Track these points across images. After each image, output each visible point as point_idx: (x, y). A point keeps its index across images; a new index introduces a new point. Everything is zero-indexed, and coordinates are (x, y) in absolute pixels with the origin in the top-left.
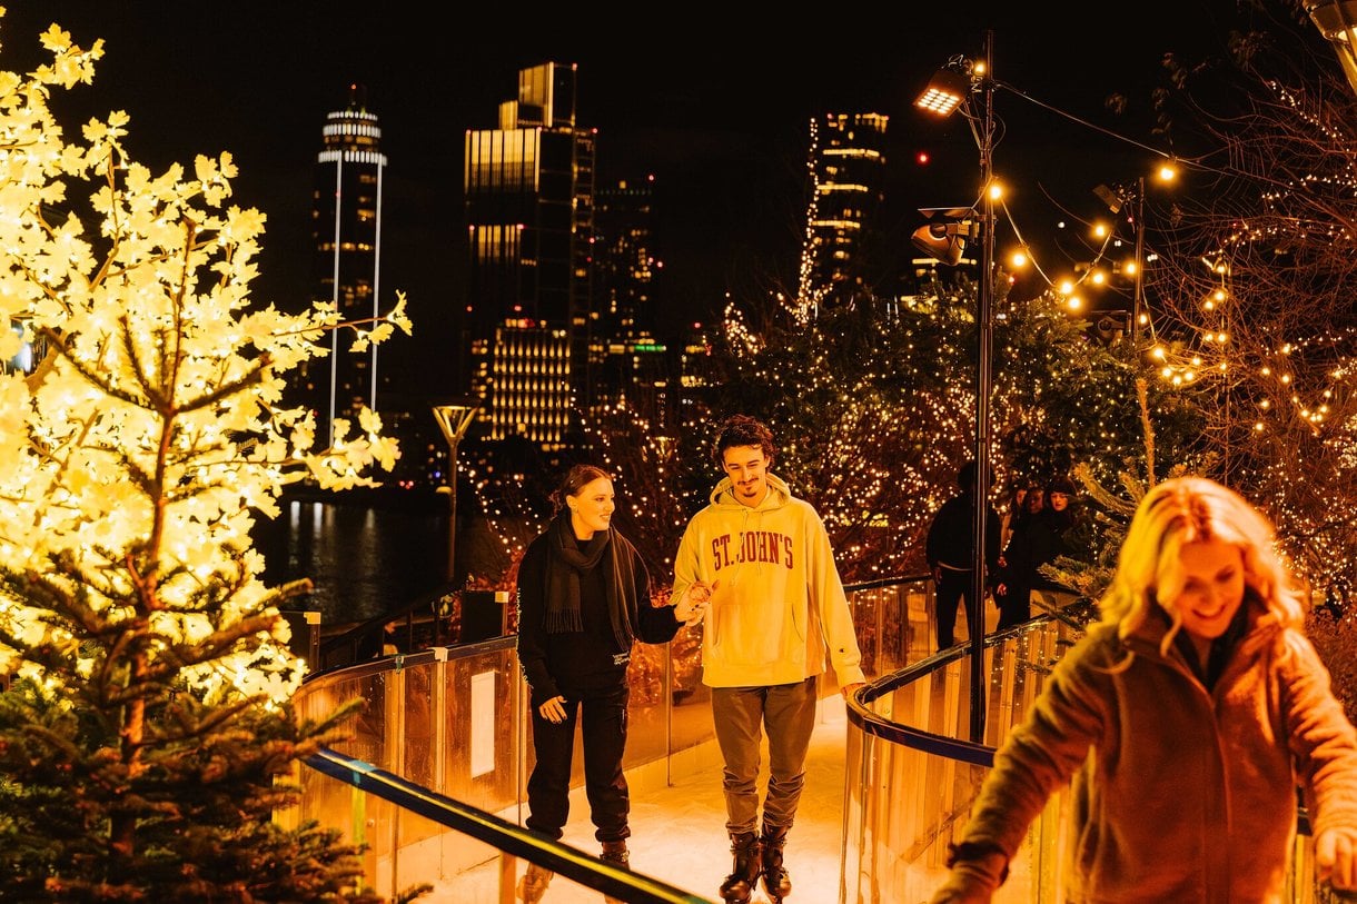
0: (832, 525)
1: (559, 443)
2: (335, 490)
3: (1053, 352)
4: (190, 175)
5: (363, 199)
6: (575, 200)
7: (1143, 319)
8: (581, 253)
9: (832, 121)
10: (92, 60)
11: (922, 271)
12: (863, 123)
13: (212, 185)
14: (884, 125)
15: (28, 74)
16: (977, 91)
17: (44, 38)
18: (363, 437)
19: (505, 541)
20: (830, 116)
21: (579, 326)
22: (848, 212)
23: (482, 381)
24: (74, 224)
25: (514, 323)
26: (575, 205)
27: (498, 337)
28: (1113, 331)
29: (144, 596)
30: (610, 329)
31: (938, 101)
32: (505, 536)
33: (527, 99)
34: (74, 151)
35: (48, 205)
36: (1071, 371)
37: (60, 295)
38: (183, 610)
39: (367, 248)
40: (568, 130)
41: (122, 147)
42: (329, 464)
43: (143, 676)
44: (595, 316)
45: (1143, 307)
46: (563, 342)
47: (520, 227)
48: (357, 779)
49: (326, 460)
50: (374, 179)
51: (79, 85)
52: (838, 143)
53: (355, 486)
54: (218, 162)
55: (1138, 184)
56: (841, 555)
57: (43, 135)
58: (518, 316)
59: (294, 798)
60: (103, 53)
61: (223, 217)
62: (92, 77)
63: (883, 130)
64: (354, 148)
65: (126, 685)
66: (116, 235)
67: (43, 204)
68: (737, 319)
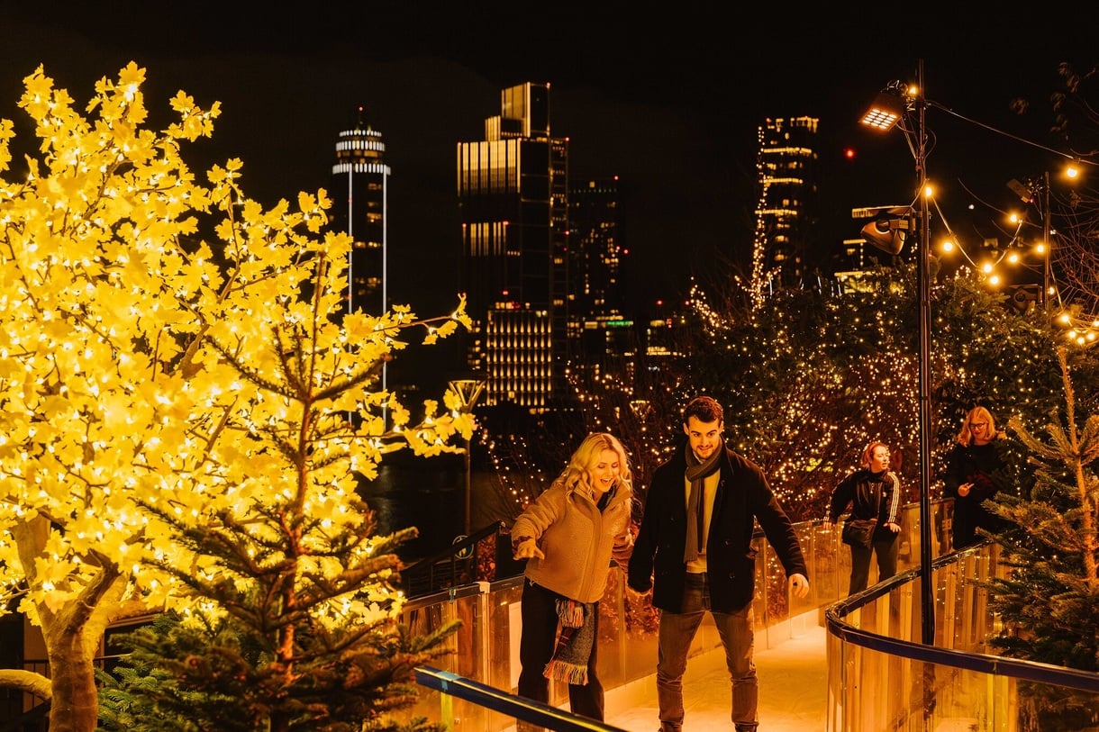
0: (790, 472)
1: (544, 407)
2: (426, 456)
3: (977, 321)
4: (294, 208)
5: (371, 204)
6: (552, 199)
7: (1052, 291)
8: (558, 244)
9: (771, 124)
10: (211, 118)
11: (851, 251)
12: (797, 124)
13: (312, 215)
14: (815, 126)
15: (162, 131)
16: (912, 109)
17: (173, 102)
18: (447, 414)
19: (515, 493)
20: (768, 120)
21: (559, 305)
22: (786, 202)
23: (477, 356)
24: (205, 250)
25: (503, 305)
26: (552, 203)
27: (490, 318)
28: (1027, 301)
29: (294, 544)
30: (584, 308)
31: (880, 119)
32: (515, 488)
33: (509, 115)
34: (199, 192)
35: (185, 235)
36: (993, 337)
37: (193, 306)
38: (322, 554)
39: (375, 245)
40: (544, 140)
41: (238, 187)
42: (422, 436)
43: (293, 606)
44: (572, 297)
45: (1051, 280)
46: (545, 320)
47: (506, 223)
48: (445, 686)
49: (420, 433)
50: (380, 186)
51: (201, 139)
52: (776, 143)
53: (442, 452)
54: (316, 197)
55: (1044, 178)
56: (800, 496)
57: (179, 180)
58: (505, 300)
59: (414, 699)
60: (221, 112)
61: (321, 240)
62: (212, 132)
63: (815, 131)
64: (363, 161)
65: (279, 614)
66: (237, 257)
67: (181, 236)
68: (701, 298)
